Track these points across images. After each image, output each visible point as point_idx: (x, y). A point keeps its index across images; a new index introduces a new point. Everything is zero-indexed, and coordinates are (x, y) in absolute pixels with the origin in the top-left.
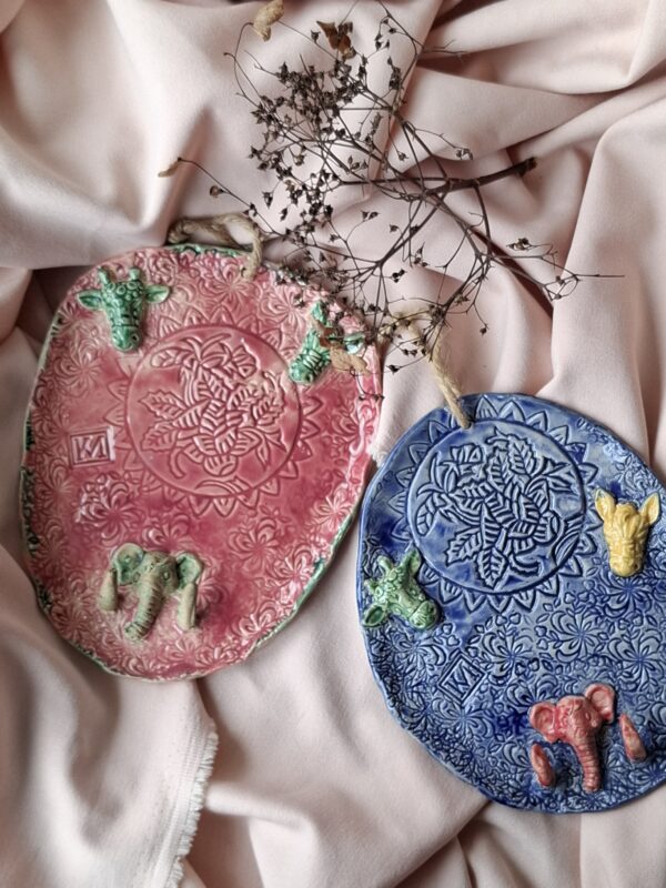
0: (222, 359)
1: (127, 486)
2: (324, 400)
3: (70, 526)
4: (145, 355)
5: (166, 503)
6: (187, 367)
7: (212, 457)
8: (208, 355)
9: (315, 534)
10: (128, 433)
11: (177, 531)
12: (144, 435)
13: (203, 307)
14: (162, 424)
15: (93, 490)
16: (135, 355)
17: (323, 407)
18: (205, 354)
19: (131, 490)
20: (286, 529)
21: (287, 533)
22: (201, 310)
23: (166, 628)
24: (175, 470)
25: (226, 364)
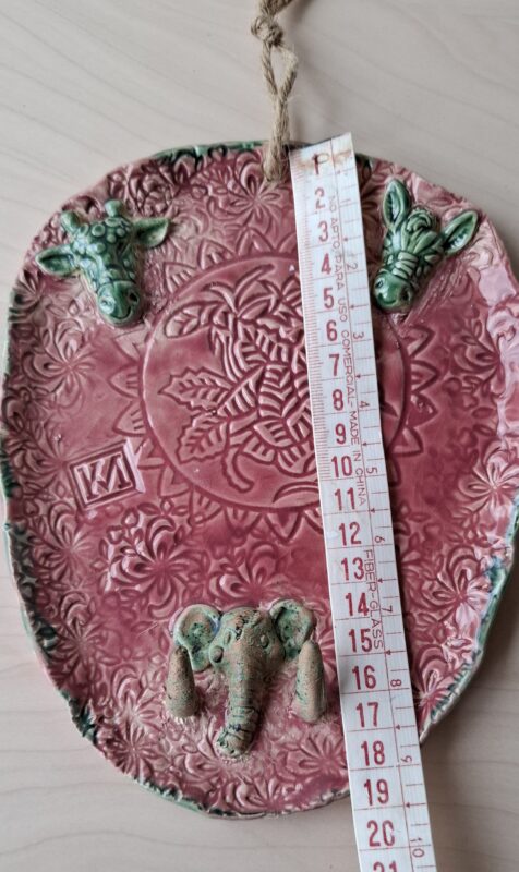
0: (269, 301)
1: (171, 521)
2: (433, 327)
3: (99, 598)
4: (154, 323)
5: (236, 532)
6: (219, 327)
7: (288, 448)
8: (245, 303)
9: (472, 527)
10: (155, 442)
11: (262, 571)
12: (179, 440)
13: (222, 236)
14: (201, 417)
15: (121, 537)
16: (140, 326)
17: (435, 338)
18: (240, 303)
19: (178, 526)
20: (425, 530)
21: (429, 537)
22: (220, 241)
23: (280, 725)
24: (235, 480)
25: (275, 308)
